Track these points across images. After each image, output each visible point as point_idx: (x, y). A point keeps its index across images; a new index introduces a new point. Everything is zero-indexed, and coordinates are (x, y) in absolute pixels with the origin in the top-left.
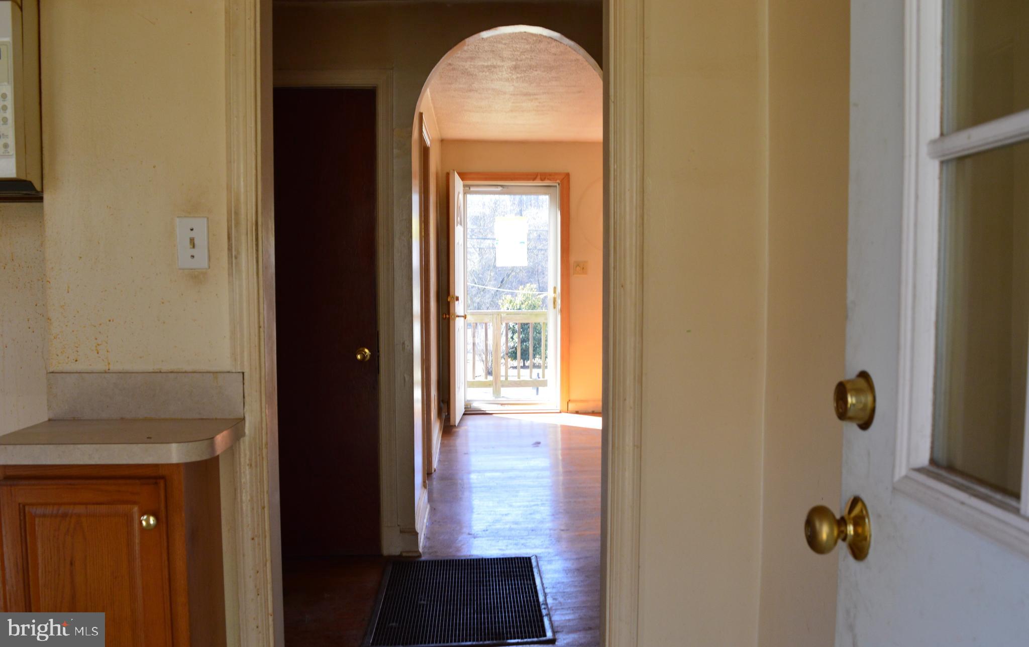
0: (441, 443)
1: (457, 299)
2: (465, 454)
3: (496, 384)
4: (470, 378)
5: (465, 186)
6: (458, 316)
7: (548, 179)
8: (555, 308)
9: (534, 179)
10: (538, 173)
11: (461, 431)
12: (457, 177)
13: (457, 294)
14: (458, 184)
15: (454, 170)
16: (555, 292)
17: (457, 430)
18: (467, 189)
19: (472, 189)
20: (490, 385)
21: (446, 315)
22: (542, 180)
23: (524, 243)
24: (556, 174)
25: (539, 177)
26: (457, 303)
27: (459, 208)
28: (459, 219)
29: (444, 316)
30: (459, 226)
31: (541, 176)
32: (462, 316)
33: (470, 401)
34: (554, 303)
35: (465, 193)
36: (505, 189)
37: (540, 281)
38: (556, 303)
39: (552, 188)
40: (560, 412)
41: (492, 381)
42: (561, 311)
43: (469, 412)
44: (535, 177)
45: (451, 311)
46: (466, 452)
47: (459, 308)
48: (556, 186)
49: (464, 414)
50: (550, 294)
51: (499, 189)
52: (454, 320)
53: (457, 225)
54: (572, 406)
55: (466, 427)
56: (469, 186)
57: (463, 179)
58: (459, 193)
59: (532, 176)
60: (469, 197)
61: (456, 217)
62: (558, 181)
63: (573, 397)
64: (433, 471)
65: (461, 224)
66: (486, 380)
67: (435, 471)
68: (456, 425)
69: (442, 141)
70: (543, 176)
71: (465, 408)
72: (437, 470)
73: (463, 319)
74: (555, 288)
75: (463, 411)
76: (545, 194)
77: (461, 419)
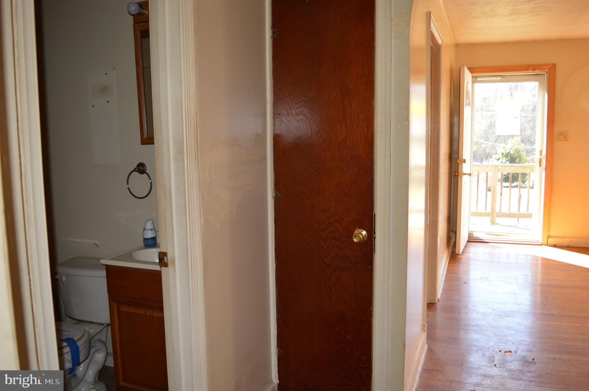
0: (447, 269)
1: (464, 161)
2: (465, 283)
3: (492, 214)
4: (473, 209)
5: (473, 77)
6: (465, 174)
7: (538, 69)
8: (540, 166)
9: (527, 70)
10: (530, 65)
11: (464, 257)
12: (466, 70)
13: (464, 158)
14: (468, 76)
15: (464, 65)
16: (541, 154)
17: (461, 256)
18: (475, 80)
19: (479, 79)
20: (488, 215)
21: (455, 173)
22: (533, 70)
23: (517, 118)
24: (545, 65)
25: (531, 68)
26: (464, 164)
27: (468, 93)
28: (467, 101)
29: (454, 174)
30: (468, 106)
31: (532, 67)
32: (468, 174)
33: (472, 231)
34: (540, 163)
35: (473, 82)
36: (504, 79)
37: (523, 135)
38: (541, 163)
39: (540, 76)
40: (541, 245)
41: (490, 212)
42: (546, 169)
43: (472, 240)
44: (527, 68)
45: (460, 170)
46: (466, 282)
47: (466, 168)
48: (544, 74)
49: (468, 241)
50: (537, 156)
51: (499, 78)
52: (461, 177)
53: (466, 106)
54: (551, 241)
55: (468, 254)
56: (476, 77)
57: (471, 72)
58: (468, 82)
59: (526, 68)
60: (476, 85)
61: (465, 101)
62: (546, 70)
63: (552, 234)
64: (437, 301)
65: (469, 105)
66: (485, 212)
67: (438, 300)
68: (460, 253)
69: (457, 45)
70: (534, 67)
71: (469, 237)
72: (440, 300)
73: (468, 176)
74: (541, 151)
75: (467, 239)
76: (535, 80)
77: (466, 246)
